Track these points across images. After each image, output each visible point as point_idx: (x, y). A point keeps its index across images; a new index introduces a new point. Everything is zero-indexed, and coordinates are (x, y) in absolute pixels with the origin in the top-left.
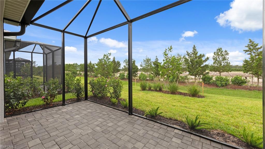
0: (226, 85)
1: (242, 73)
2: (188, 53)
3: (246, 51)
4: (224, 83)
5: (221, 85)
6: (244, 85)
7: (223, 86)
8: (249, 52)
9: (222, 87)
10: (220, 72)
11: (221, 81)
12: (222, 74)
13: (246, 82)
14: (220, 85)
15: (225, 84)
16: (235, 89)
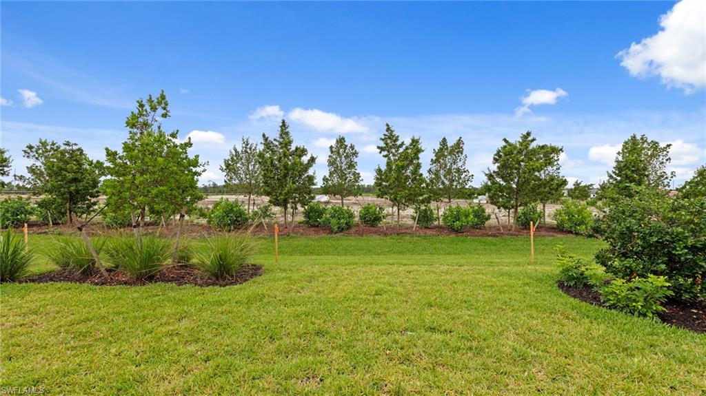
0: (349, 226)
3: (382, 149)
4: (343, 223)
5: (339, 228)
7: (343, 229)
8: (385, 153)
9: (341, 231)
10: (342, 197)
11: (339, 219)
13: (381, 218)
14: (335, 228)
15: (346, 223)
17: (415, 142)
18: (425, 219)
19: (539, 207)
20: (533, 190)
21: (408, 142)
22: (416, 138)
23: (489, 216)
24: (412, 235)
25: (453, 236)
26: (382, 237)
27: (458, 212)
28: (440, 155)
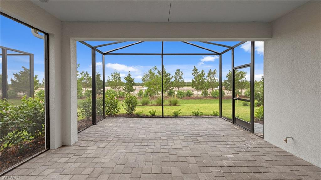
1: (190, 88)
2: (158, 71)
3: (193, 73)
4: (182, 96)
6: (192, 96)
8: (194, 75)
10: (179, 88)
12: (180, 88)
13: (192, 94)
16: (188, 99)
17: (203, 71)
18: (206, 94)
19: (240, 91)
20: (238, 85)
21: (201, 71)
22: (203, 70)
23: (225, 93)
24: (203, 99)
25: (215, 99)
26: (194, 100)
27: (216, 92)
28: (209, 75)
